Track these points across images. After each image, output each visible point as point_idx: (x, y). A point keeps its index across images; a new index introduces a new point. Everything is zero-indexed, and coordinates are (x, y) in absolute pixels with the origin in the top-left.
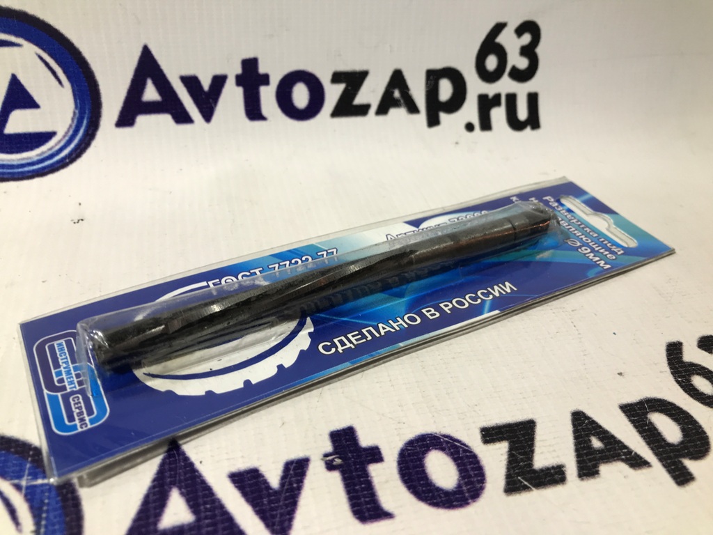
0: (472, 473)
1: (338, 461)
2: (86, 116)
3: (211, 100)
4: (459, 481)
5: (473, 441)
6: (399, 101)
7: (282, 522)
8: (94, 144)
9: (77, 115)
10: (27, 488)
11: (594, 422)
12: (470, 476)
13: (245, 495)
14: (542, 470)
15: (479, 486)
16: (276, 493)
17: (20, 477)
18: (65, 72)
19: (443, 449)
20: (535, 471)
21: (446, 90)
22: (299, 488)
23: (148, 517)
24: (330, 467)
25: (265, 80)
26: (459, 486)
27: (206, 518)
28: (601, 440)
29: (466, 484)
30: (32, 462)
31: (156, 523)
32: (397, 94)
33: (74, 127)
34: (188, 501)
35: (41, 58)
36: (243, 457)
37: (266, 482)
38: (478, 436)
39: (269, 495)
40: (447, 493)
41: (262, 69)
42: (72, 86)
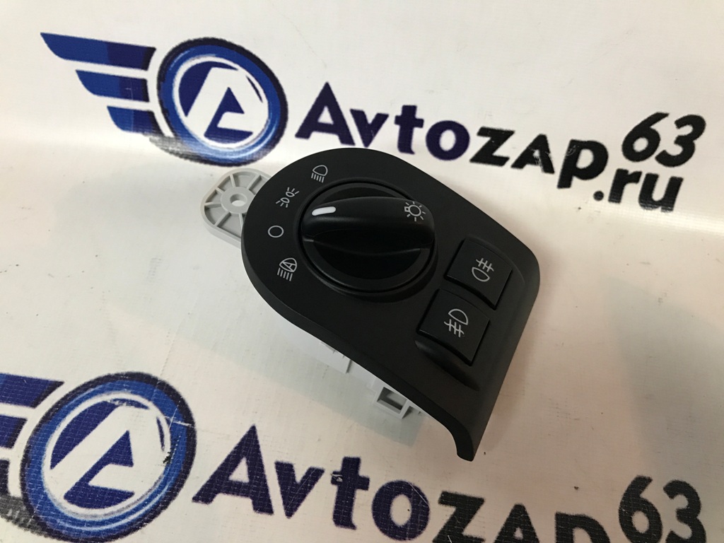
0: (419, 520)
1: (340, 480)
2: (275, 125)
3: (372, 131)
4: (408, 522)
5: (433, 498)
6: (537, 159)
7: (292, 505)
8: (278, 147)
9: (269, 123)
10: (173, 424)
11: (528, 518)
12: (417, 522)
13: (280, 478)
14: (467, 537)
15: (418, 530)
16: (297, 484)
17: (171, 416)
18: (265, 92)
19: (409, 497)
20: (462, 535)
21: (586, 159)
22: (311, 488)
23: (226, 470)
24: (334, 481)
25: (420, 123)
26: (406, 525)
27: (255, 484)
28: (524, 533)
29: (411, 526)
30: (179, 408)
31: (229, 474)
32: (537, 154)
33: (265, 131)
34: (249, 469)
35: (249, 80)
36: (287, 454)
37: (294, 476)
38: (438, 496)
39: (293, 485)
40: (395, 527)
41: (418, 115)
42: (269, 103)
